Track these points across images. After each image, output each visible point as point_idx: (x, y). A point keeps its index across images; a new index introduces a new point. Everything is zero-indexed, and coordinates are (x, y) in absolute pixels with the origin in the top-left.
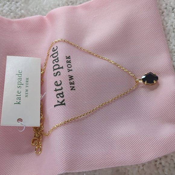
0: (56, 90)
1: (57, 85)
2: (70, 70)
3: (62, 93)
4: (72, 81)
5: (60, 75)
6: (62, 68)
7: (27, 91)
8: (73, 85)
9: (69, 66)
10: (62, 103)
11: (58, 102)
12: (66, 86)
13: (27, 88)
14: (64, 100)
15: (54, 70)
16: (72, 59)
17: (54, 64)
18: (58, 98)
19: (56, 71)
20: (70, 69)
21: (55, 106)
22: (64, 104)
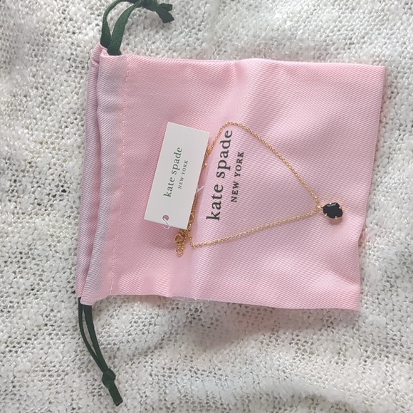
0: (214, 197)
1: (217, 191)
2: (238, 175)
3: (220, 204)
4: (235, 190)
5: (223, 177)
6: (229, 168)
7: (182, 179)
8: (235, 196)
9: (239, 168)
10: (216, 217)
11: (212, 213)
12: (226, 195)
13: (183, 176)
14: (219, 213)
15: (219, 167)
16: (245, 158)
17: (221, 159)
18: (214, 208)
19: (221, 170)
20: (238, 172)
21: (208, 218)
22: (218, 219)
